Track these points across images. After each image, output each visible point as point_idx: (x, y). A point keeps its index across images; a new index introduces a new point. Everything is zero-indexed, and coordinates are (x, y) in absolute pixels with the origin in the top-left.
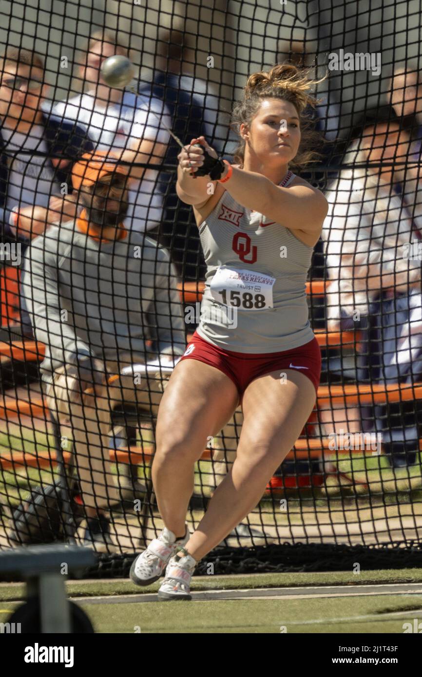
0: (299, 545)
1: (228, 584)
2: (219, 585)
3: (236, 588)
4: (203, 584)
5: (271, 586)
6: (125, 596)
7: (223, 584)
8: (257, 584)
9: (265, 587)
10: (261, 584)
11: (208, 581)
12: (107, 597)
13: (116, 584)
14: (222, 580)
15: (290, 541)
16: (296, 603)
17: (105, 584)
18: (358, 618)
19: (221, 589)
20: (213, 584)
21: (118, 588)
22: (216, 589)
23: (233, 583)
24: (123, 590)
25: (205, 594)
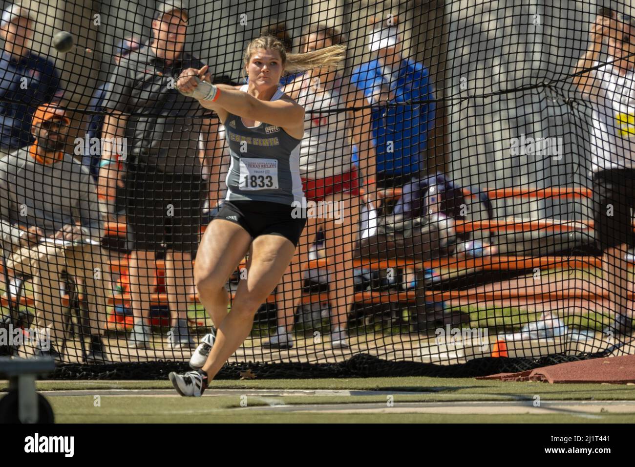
0: (169, 362)
1: (124, 386)
2: (119, 386)
3: (130, 389)
4: (109, 385)
5: (153, 388)
6: (58, 391)
7: (122, 386)
8: (143, 387)
9: (149, 388)
10: (147, 387)
11: (111, 383)
12: (46, 392)
13: (51, 384)
14: (120, 383)
15: (163, 360)
16: (173, 400)
17: (44, 383)
18: (215, 411)
19: (120, 389)
20: (115, 386)
21: (53, 386)
22: (117, 388)
23: (128, 386)
24: (56, 388)
25: (110, 392)
